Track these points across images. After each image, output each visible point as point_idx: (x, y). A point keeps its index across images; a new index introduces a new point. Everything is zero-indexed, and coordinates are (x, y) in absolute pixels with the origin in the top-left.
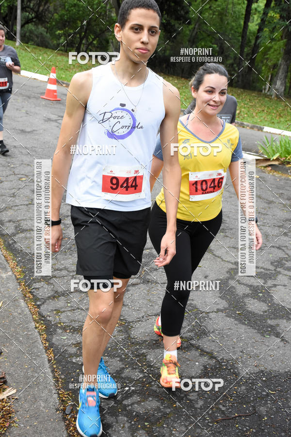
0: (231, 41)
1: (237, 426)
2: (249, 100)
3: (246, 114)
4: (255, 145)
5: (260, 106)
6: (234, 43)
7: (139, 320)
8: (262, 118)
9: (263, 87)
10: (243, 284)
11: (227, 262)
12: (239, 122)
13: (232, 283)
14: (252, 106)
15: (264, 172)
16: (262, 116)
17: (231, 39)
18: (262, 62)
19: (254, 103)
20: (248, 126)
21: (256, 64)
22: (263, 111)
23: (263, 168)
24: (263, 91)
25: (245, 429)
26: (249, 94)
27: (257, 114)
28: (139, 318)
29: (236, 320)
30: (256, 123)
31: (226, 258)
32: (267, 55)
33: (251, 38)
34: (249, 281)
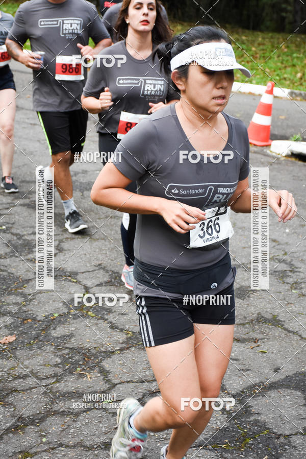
12: (303, 92)
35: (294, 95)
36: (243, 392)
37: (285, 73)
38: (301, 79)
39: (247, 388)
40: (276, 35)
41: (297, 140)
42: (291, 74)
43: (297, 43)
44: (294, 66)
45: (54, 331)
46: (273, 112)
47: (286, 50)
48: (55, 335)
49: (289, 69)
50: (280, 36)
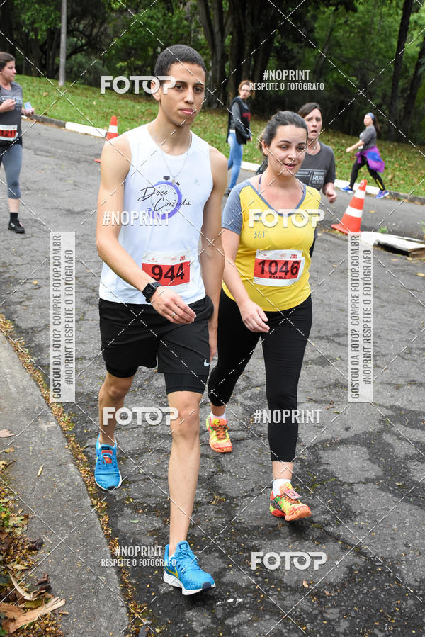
2: (407, 158)
3: (403, 179)
4: (418, 227)
7: (248, 495)
10: (405, 440)
11: (380, 405)
13: (388, 438)
14: (412, 167)
17: (377, 67)
19: (414, 163)
20: (406, 198)
21: (416, 104)
26: (406, 150)
27: (419, 179)
28: (247, 492)
29: (395, 495)
30: (418, 192)
31: (378, 400)
33: (408, 65)
34: (414, 435)
36: (316, 445)
38: (392, 180)
39: (320, 442)
41: (383, 232)
43: (390, 149)
45: (155, 382)
46: (364, 206)
48: (157, 385)
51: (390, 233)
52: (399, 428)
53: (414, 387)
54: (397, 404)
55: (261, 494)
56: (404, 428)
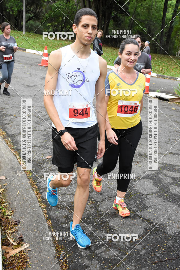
0: (156, 25)
1: (168, 266)
2: (168, 61)
3: (166, 70)
4: (172, 89)
5: (175, 65)
6: (157, 26)
7: (104, 200)
8: (176, 72)
9: (176, 53)
10: (168, 176)
12: (162, 75)
13: (161, 176)
14: (170, 65)
15: (179, 106)
16: (176, 71)
17: (155, 24)
18: (175, 37)
19: (171, 63)
20: (167, 78)
21: (171, 39)
22: (177, 68)
23: (178, 103)
24: (176, 56)
25: (173, 268)
26: (167, 58)
27: (173, 70)
29: (164, 199)
30: (172, 75)
32: (178, 32)
33: (168, 22)
34: (172, 174)
35: (158, 76)
37: (156, 68)
38: (161, 70)
40: (153, 54)
41: (158, 92)
42: (158, 68)
43: (161, 57)
44: (159, 65)
46: (150, 81)
47: (156, 60)
49: (157, 67)
50: (155, 55)
51: (161, 92)
52: (165, 172)
53: (172, 155)
54: (164, 162)
55: (109, 200)
56: (167, 172)
